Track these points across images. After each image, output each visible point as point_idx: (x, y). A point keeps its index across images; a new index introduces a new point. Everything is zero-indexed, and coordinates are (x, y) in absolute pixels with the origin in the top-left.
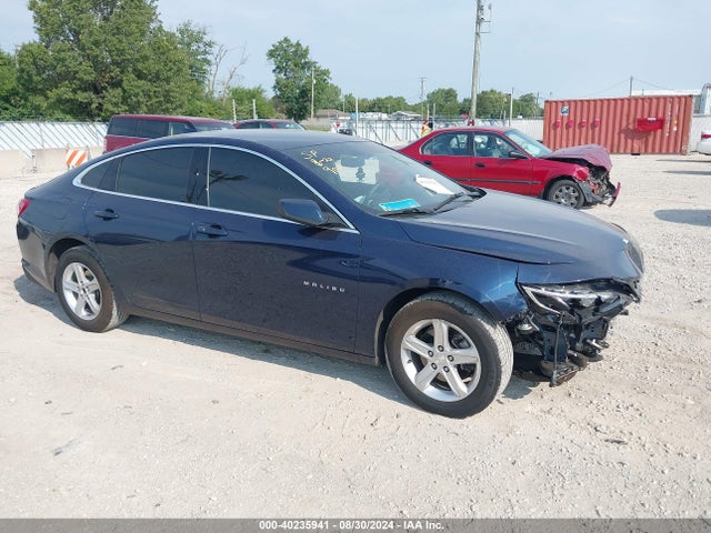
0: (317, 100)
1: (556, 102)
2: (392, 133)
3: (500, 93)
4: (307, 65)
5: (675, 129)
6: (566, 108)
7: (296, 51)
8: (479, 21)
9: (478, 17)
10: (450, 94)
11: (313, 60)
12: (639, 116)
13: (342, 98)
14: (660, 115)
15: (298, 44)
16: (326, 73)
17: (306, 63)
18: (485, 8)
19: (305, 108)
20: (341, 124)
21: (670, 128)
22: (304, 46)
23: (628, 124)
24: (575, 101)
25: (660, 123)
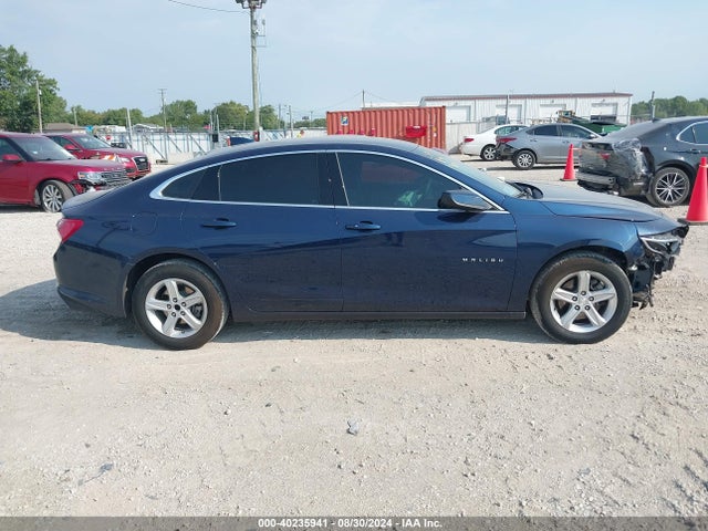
0: (46, 113)
1: (337, 113)
2: (172, 146)
3: (239, 105)
4: (28, 74)
5: (435, 135)
6: (345, 118)
7: (10, 58)
8: (254, 35)
9: (252, 30)
10: (189, 106)
11: (34, 69)
12: (406, 125)
13: (68, 109)
14: (423, 124)
15: (12, 50)
16: (52, 82)
17: (25, 71)
18: (259, 22)
19: (31, 122)
20: (112, 138)
21: (431, 135)
22: (20, 52)
23: (398, 132)
24: (353, 113)
25: (423, 131)
